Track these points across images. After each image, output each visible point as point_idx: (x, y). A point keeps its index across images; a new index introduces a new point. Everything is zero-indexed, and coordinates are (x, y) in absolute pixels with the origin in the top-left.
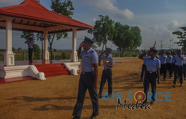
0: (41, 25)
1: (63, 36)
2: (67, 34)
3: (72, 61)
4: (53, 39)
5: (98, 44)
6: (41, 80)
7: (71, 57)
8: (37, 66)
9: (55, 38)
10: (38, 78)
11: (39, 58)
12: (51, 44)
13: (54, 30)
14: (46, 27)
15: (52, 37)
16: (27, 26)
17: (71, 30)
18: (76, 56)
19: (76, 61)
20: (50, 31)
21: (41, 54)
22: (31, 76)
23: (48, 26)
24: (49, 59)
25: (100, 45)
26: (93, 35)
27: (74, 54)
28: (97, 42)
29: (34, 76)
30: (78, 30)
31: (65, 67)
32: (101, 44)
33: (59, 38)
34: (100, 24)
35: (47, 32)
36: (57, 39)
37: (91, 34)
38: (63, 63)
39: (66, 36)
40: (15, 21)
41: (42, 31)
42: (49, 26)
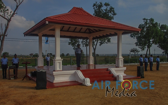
0: (86, 32)
1: (106, 41)
2: (110, 39)
3: (117, 66)
4: (96, 45)
5: (141, 48)
6: (86, 86)
7: (116, 62)
8: (82, 71)
9: (99, 44)
10: (83, 84)
11: (84, 63)
12: (95, 49)
13: (98, 36)
14: (90, 33)
15: (95, 43)
16: (73, 33)
17: (115, 34)
18: (122, 61)
19: (121, 66)
20: (95, 36)
21: (85, 59)
22: (77, 81)
23: (92, 32)
24: (93, 64)
25: (143, 49)
26: (135, 39)
27: (119, 59)
28: (140, 46)
29: (79, 82)
30: (123, 34)
31: (110, 72)
32: (145, 48)
33: (101, 43)
34: (143, 28)
35: (92, 37)
36: (100, 45)
37: (134, 38)
38: (108, 69)
39: (109, 41)
40: (63, 30)
41: (87, 37)
42: (94, 32)
